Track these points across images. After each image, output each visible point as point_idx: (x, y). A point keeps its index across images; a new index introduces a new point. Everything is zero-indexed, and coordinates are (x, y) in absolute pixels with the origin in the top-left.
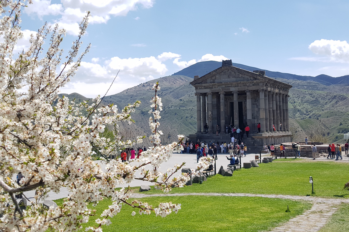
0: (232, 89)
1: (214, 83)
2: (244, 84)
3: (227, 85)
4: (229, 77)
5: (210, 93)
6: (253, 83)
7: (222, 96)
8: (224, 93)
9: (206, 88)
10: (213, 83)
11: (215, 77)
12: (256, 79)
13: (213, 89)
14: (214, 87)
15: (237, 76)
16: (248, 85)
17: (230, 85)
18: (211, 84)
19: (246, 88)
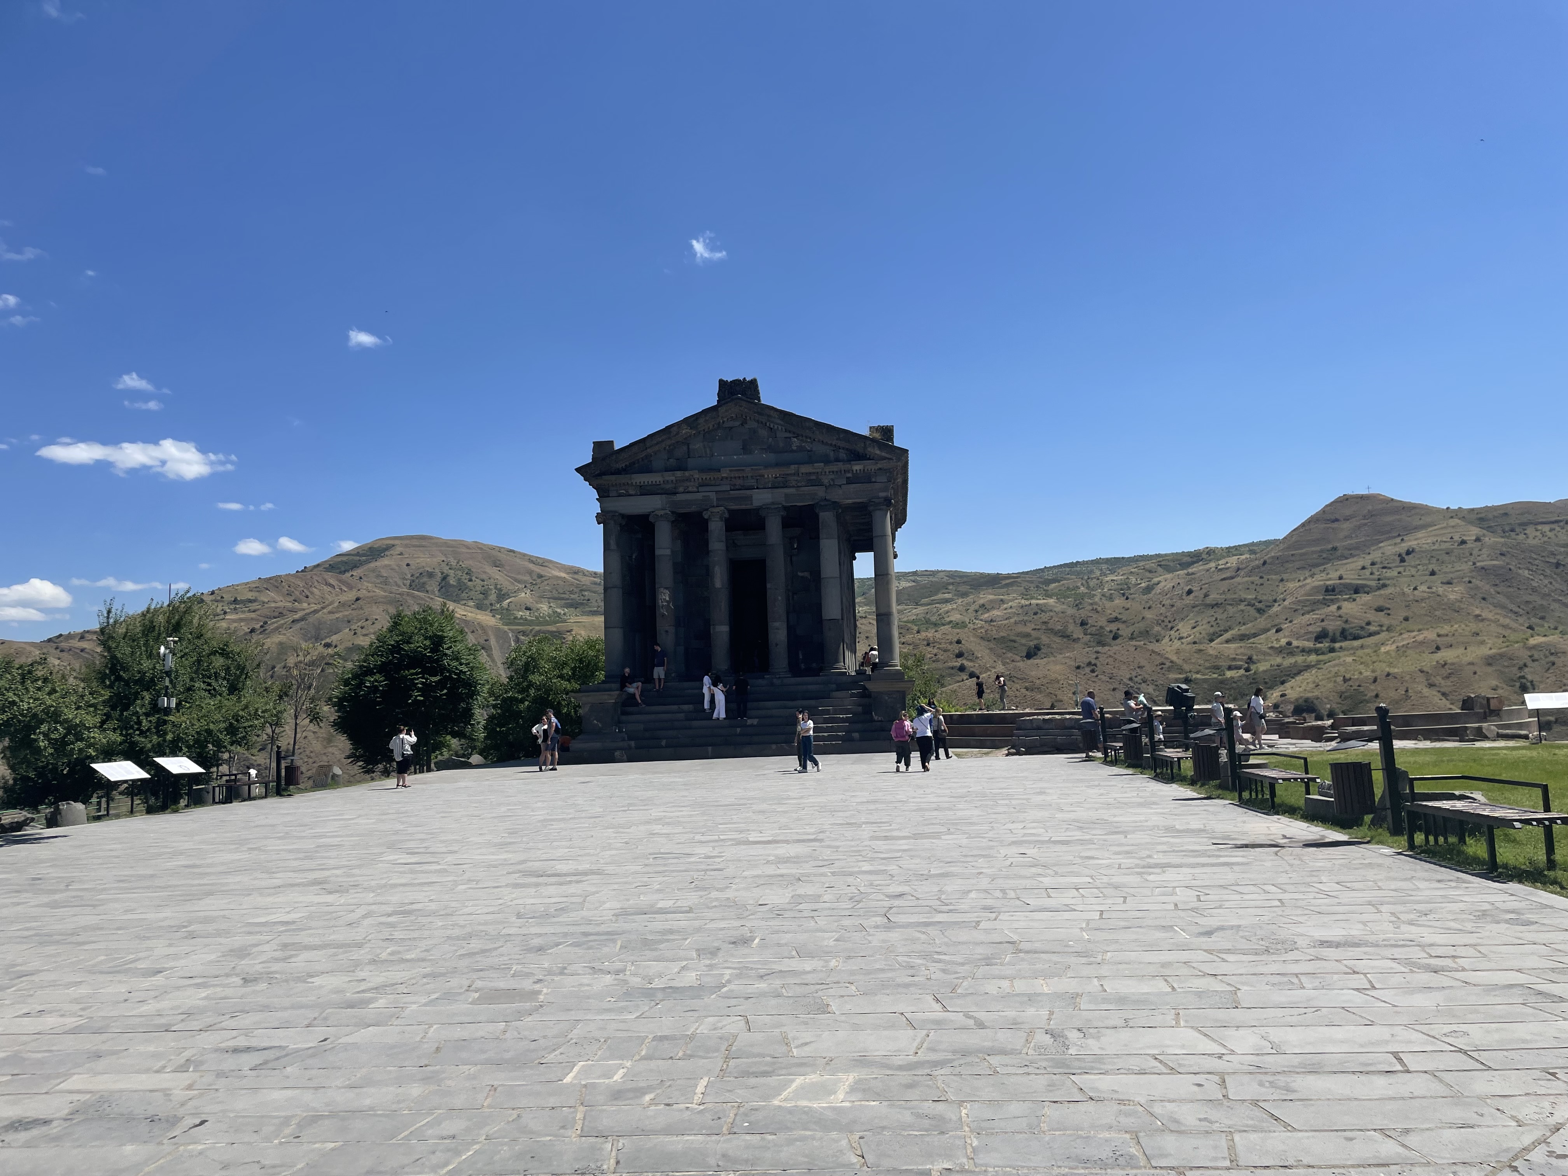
0: (761, 498)
1: (687, 474)
2: (814, 477)
3: (739, 482)
4: (745, 449)
5: (662, 512)
6: (849, 475)
7: (716, 527)
8: (727, 515)
9: (645, 491)
10: (679, 474)
11: (685, 448)
12: (859, 457)
13: (679, 497)
14: (681, 489)
15: (781, 445)
16: (826, 482)
17: (752, 482)
18: (670, 477)
19: (820, 492)
